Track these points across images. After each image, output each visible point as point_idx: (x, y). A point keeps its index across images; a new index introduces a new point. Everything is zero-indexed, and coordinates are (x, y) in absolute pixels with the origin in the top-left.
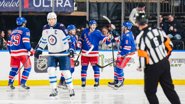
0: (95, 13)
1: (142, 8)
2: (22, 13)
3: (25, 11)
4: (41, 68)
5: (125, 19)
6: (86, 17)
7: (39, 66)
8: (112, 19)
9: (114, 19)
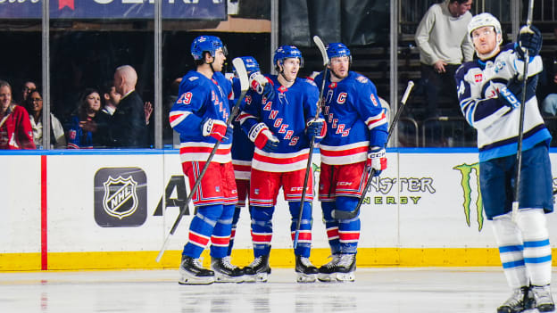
0: (298, 23)
1: (463, 5)
2: (52, 22)
3: (60, 17)
4: (117, 211)
5: (401, 43)
6: (268, 35)
7: (110, 204)
8: (358, 43)
9: (365, 44)
